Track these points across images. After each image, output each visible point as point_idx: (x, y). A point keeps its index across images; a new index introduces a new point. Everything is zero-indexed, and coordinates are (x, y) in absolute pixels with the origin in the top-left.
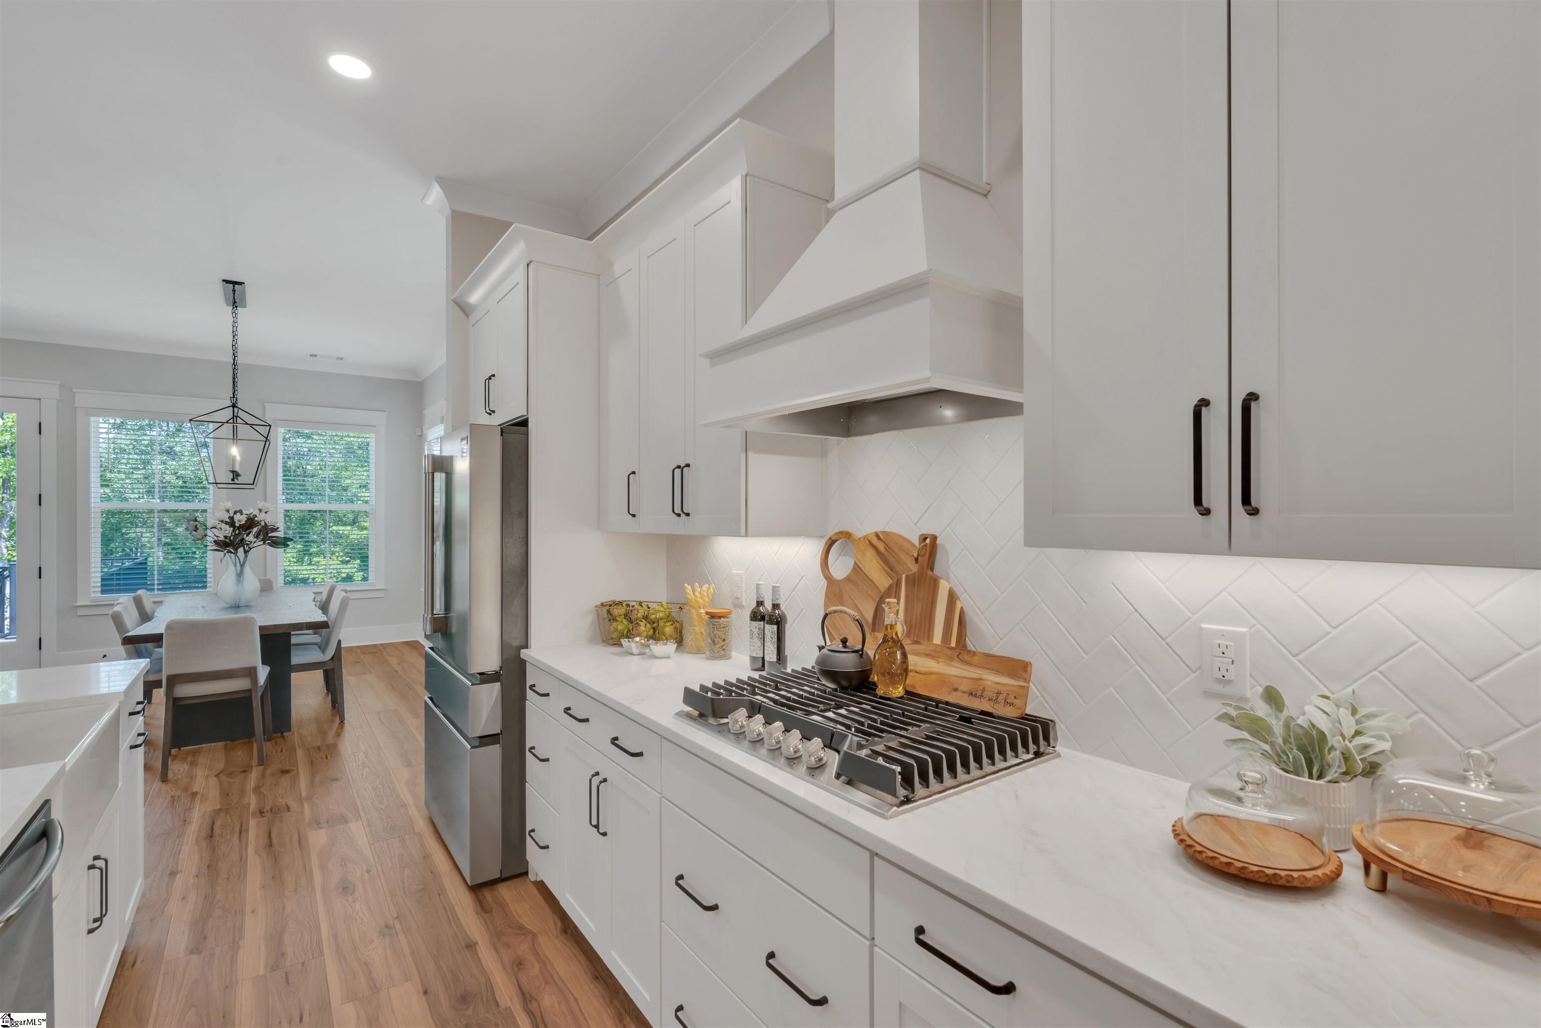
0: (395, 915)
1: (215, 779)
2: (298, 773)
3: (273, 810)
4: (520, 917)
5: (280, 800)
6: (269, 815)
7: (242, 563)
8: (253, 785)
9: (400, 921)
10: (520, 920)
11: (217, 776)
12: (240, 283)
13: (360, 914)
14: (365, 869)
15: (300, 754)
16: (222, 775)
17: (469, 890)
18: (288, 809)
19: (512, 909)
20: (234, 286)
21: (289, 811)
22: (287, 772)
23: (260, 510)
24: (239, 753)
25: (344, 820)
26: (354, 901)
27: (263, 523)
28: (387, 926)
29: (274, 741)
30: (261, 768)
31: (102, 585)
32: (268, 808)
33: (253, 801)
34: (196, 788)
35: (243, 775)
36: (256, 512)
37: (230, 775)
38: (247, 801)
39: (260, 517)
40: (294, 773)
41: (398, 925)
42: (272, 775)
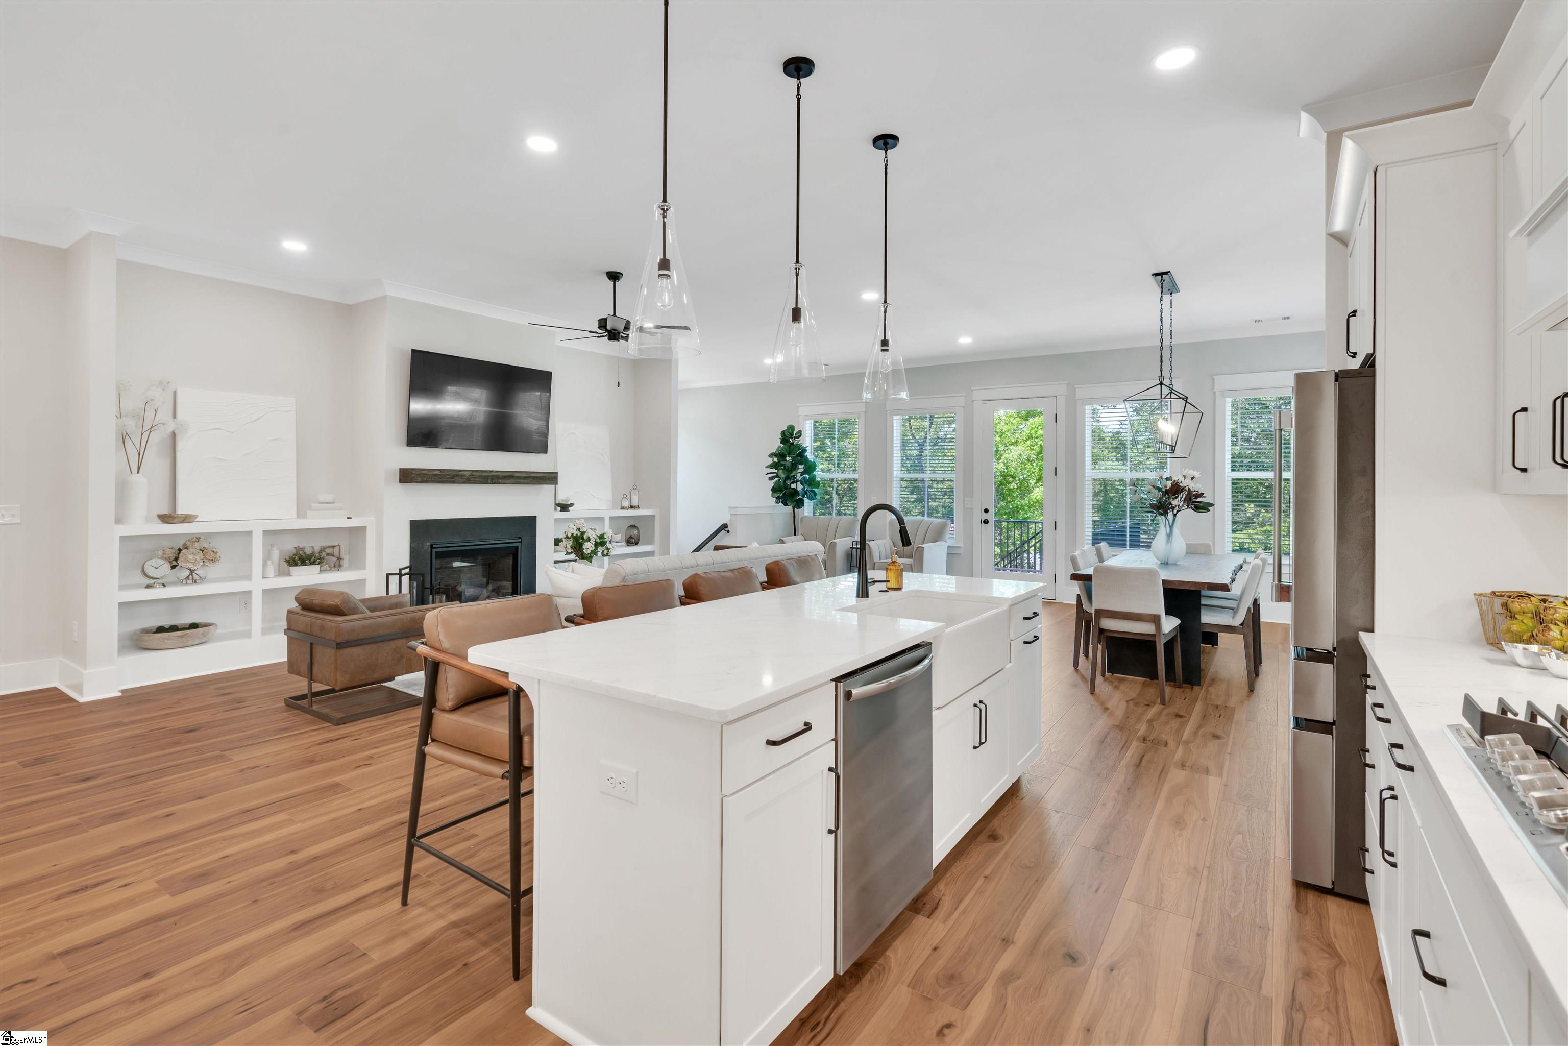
0: (1208, 864)
1: (1125, 704)
2: (1187, 722)
3: (1154, 741)
4: (1336, 937)
5: (1163, 736)
6: (1149, 743)
7: (1171, 524)
8: (1149, 717)
9: (1209, 872)
10: (1334, 940)
11: (1127, 701)
12: (1166, 273)
13: (1179, 848)
14: (1202, 817)
15: (1199, 706)
16: (1131, 702)
17: (1293, 885)
18: (1166, 745)
19: (1331, 925)
20: (1162, 277)
21: (1165, 747)
22: (1180, 716)
23: (1185, 477)
24: (1151, 690)
25: (1207, 771)
26: (1179, 836)
27: (1187, 488)
28: (1195, 868)
29: (1183, 689)
30: (1162, 706)
31: (1093, 539)
32: (1151, 738)
33: (1142, 729)
34: (1109, 706)
35: (1145, 707)
36: (1181, 479)
37: (1137, 704)
38: (1138, 728)
39: (1185, 483)
40: (1185, 719)
41: (1205, 873)
42: (1167, 715)
